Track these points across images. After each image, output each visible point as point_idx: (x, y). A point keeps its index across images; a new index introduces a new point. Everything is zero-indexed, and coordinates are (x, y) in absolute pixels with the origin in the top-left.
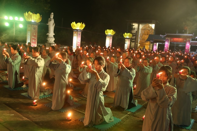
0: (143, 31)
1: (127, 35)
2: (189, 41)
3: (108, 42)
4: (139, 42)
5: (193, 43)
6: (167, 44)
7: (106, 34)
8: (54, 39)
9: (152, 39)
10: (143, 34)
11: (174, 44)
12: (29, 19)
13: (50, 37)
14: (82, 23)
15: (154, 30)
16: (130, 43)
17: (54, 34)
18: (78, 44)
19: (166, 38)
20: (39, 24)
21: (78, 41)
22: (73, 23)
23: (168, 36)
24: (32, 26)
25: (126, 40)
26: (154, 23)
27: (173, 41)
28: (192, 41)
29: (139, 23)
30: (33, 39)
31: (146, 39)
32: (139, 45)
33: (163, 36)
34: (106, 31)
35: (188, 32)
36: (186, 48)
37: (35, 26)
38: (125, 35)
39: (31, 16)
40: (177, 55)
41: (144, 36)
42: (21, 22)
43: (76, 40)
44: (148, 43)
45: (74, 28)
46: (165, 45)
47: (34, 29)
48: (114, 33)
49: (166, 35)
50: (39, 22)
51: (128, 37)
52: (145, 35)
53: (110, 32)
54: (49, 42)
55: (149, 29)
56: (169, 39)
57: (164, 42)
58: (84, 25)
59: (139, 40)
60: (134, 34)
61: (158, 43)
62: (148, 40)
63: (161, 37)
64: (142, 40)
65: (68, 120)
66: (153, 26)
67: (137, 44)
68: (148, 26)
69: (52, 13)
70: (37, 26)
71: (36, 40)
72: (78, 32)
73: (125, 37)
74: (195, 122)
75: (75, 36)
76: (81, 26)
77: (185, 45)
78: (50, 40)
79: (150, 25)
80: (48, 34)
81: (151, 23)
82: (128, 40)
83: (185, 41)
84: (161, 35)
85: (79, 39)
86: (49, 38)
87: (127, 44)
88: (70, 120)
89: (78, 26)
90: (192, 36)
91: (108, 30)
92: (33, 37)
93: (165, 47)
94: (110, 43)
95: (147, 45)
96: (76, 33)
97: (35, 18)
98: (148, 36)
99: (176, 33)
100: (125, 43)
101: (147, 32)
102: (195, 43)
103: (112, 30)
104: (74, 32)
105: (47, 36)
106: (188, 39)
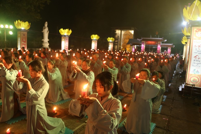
0: (125, 36)
1: (110, 40)
2: (160, 44)
3: (94, 46)
4: (122, 45)
5: (163, 45)
6: (143, 46)
7: (92, 39)
8: (48, 44)
9: (132, 42)
10: (125, 39)
11: (149, 46)
12: (19, 27)
13: (44, 42)
14: (69, 30)
15: (133, 35)
16: (113, 46)
17: (48, 40)
18: (66, 47)
19: (142, 42)
20: (29, 31)
21: (66, 45)
22: (61, 29)
23: (143, 40)
24: (22, 32)
25: (109, 43)
26: (133, 30)
27: (147, 44)
28: (162, 43)
29: (121, 29)
30: (23, 44)
31: (127, 43)
32: (122, 47)
33: (139, 40)
34: (91, 36)
35: (159, 37)
36: (158, 49)
37: (25, 33)
38: (108, 39)
39: (20, 24)
40: (150, 55)
41: (125, 40)
42: (11, 30)
43: (65, 44)
44: (129, 46)
45: (62, 34)
46: (142, 47)
47: (24, 35)
48: (98, 38)
49: (142, 39)
50: (29, 29)
51: (111, 41)
52: (127, 39)
53: (95, 37)
54: (44, 47)
55: (129, 34)
56: (144, 42)
57: (141, 45)
58: (71, 31)
59: (122, 43)
60: (117, 38)
61: (136, 46)
62: (128, 43)
63: (138, 40)
64: (124, 43)
66: (132, 32)
67: (121, 47)
68: (128, 32)
69: (47, 22)
70: (26, 33)
71: (26, 45)
72: (66, 37)
73: (109, 41)
74: (156, 127)
75: (63, 41)
76: (68, 32)
77: (157, 47)
78: (45, 45)
79: (130, 31)
80: (43, 40)
81: (131, 29)
82: (111, 43)
83: (157, 43)
84: (138, 39)
85: (67, 43)
86: (44, 44)
87: (111, 47)
89: (65, 32)
90: (161, 40)
91: (93, 35)
92: (23, 43)
93: (142, 48)
94: (95, 46)
95: (128, 47)
96: (63, 38)
97: (24, 26)
98: (128, 40)
99: (150, 37)
100: (109, 46)
101: (128, 37)
102: (164, 45)
103: (96, 35)
104: (62, 37)
105: (43, 42)
106: (159, 42)
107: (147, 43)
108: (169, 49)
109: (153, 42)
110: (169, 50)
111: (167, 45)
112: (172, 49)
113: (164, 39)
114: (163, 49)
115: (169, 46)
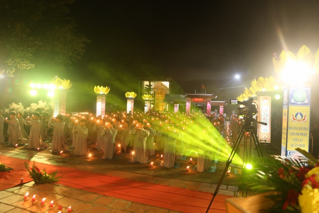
0: (156, 90)
1: (146, 97)
2: (210, 101)
5: (213, 103)
7: (127, 97)
15: (170, 89)
18: (103, 110)
19: (187, 99)
21: (103, 107)
22: (96, 87)
23: (188, 96)
25: (145, 102)
26: (167, 81)
27: (193, 102)
28: (212, 100)
33: (183, 96)
34: (126, 94)
36: (208, 108)
38: (144, 97)
39: (61, 82)
41: (157, 95)
43: (101, 106)
45: (96, 93)
46: (187, 106)
48: (135, 95)
49: (186, 95)
51: (147, 99)
52: (159, 94)
53: (131, 95)
55: (162, 87)
56: (189, 99)
57: (185, 103)
64: (156, 100)
65: (88, 158)
66: (167, 84)
68: (160, 84)
70: (65, 94)
72: (103, 97)
73: (144, 99)
75: (99, 101)
77: (206, 105)
79: (163, 83)
82: (147, 102)
83: (206, 101)
84: (181, 95)
87: (147, 107)
88: (90, 159)
90: (211, 96)
92: (62, 106)
93: (187, 108)
94: (132, 107)
98: (161, 95)
100: (145, 106)
102: (215, 103)
103: (133, 93)
104: (97, 97)
106: (208, 99)
107: (193, 100)
108: (222, 107)
109: (201, 100)
110: (221, 109)
111: (218, 103)
112: (225, 108)
113: (215, 96)
114: (213, 108)
115: (221, 104)
